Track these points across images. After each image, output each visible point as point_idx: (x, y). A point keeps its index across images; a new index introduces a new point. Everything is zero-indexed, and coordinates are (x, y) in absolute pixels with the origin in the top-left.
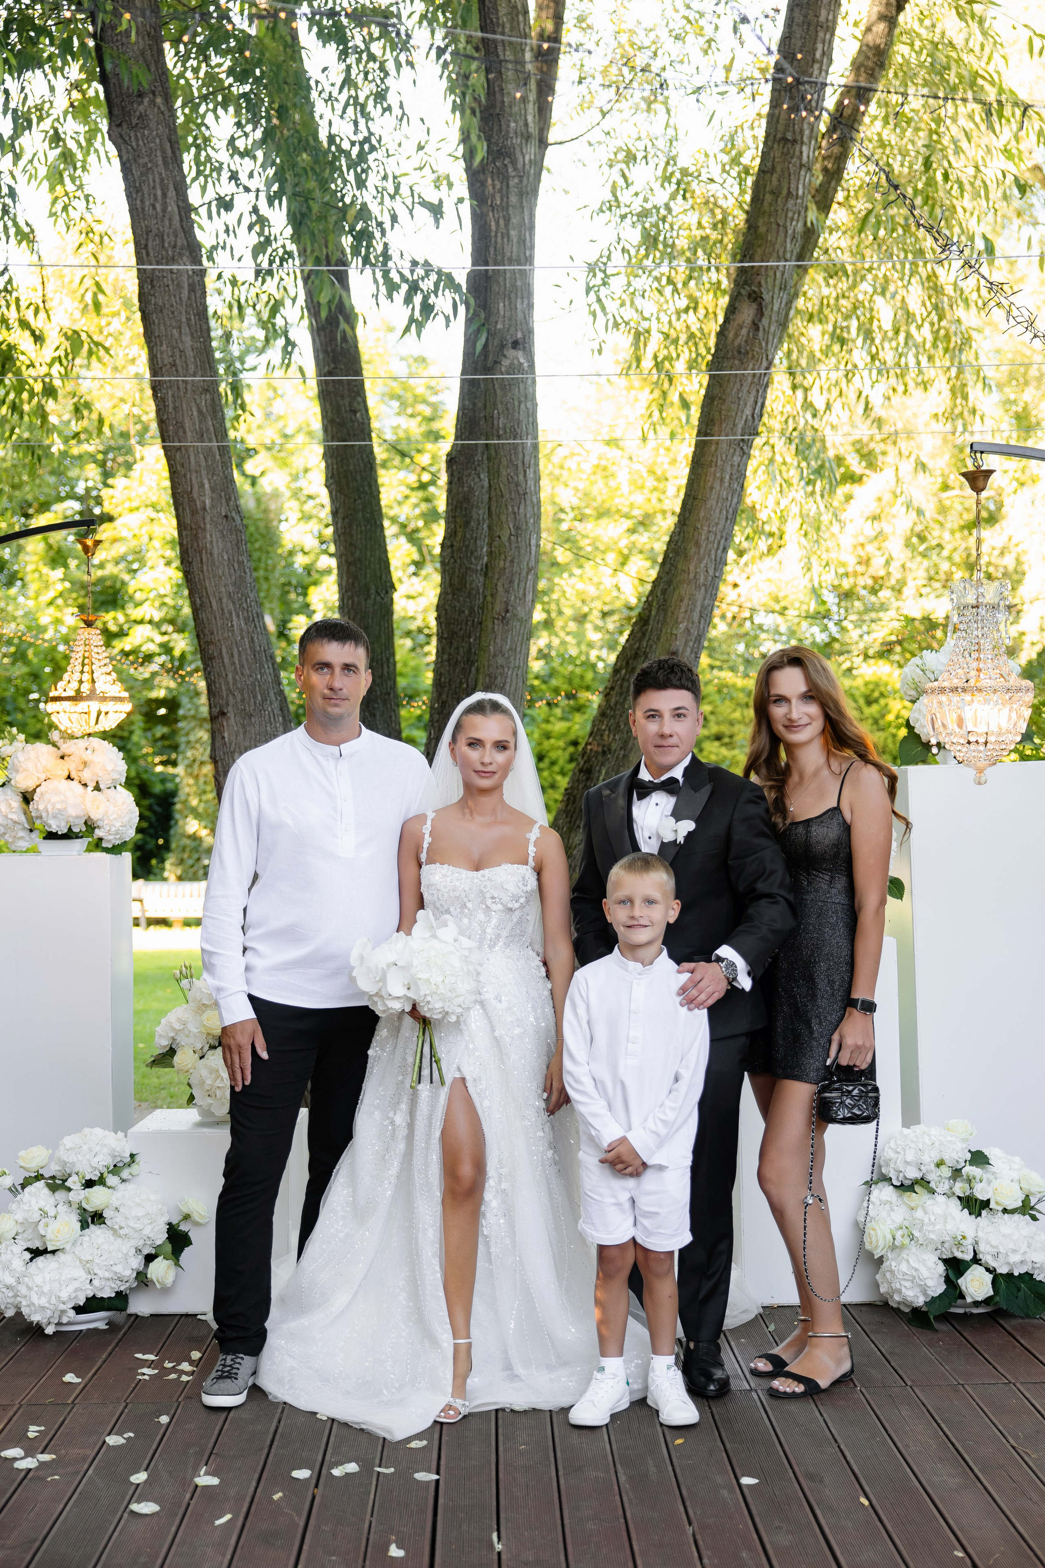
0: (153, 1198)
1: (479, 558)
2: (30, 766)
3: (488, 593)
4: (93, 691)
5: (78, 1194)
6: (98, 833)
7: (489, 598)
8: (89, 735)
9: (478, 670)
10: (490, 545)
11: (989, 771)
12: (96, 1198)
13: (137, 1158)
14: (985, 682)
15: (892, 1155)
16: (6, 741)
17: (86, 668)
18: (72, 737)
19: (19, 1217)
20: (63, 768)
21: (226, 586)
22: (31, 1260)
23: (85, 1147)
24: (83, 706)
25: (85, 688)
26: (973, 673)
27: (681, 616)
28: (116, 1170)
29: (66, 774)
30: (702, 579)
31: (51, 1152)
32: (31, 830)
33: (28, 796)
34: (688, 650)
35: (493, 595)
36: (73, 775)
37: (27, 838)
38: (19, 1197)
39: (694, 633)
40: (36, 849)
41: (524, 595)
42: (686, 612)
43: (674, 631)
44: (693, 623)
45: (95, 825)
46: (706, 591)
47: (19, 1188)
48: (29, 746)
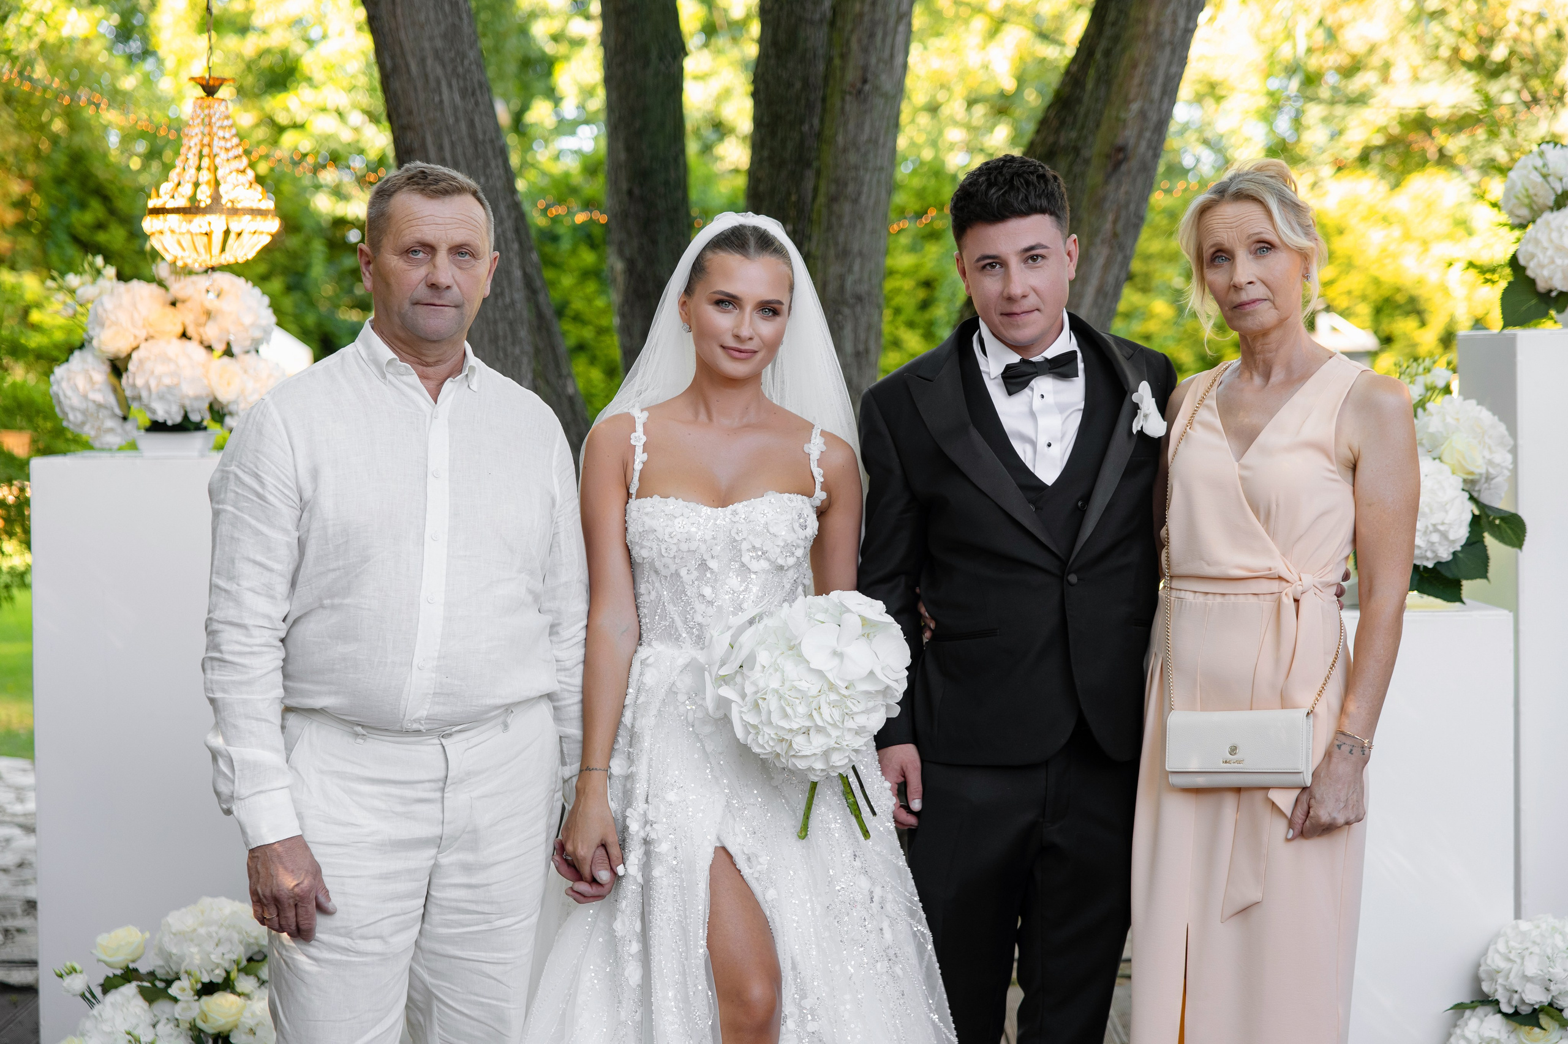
2: (123, 317)
3: (836, 52)
4: (216, 198)
5: (190, 1006)
6: (231, 421)
7: (837, 62)
8: (213, 269)
9: (818, 173)
12: (221, 1010)
15: (1503, 964)
16: (87, 278)
17: (205, 162)
18: (188, 271)
19: (96, 1042)
20: (174, 321)
21: (431, 39)
23: (202, 930)
24: (200, 223)
25: (204, 197)
27: (1133, 91)
28: (251, 964)
29: (180, 330)
30: (1167, 33)
31: (147, 935)
32: (125, 418)
33: (119, 364)
34: (1143, 144)
35: (843, 57)
36: (190, 332)
37: (119, 430)
38: (98, 1007)
39: (1154, 117)
40: (133, 446)
41: (892, 56)
42: (1141, 84)
43: (1123, 115)
44: (1152, 101)
45: (226, 410)
46: (1173, 51)
47: (98, 992)
48: (122, 286)
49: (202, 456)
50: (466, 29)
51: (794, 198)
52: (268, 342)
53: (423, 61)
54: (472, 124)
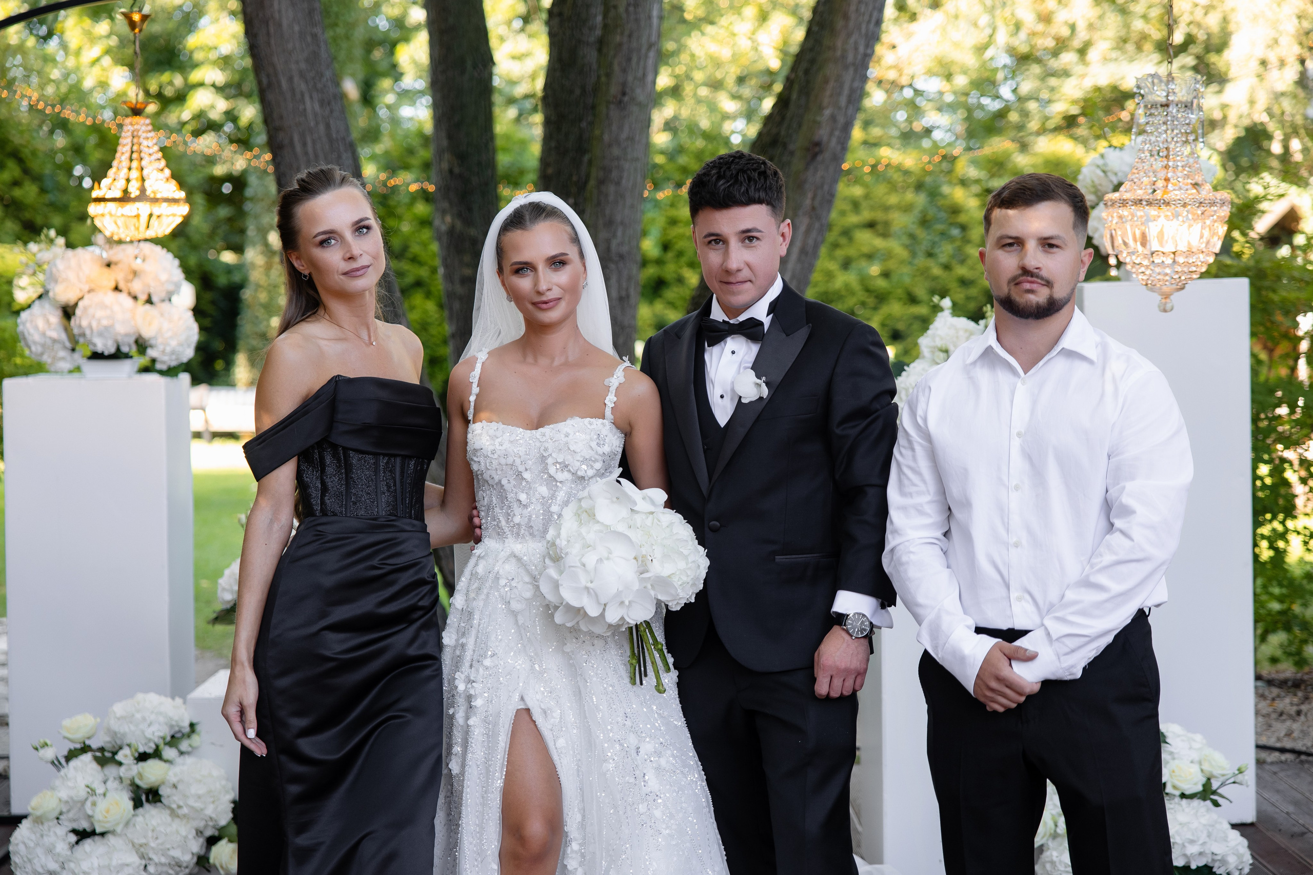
0: (215, 773)
1: (592, 29)
2: (71, 275)
3: (602, 72)
4: (143, 190)
5: (130, 769)
6: (151, 353)
7: (603, 79)
8: (139, 241)
9: (590, 162)
10: (605, 16)
11: (1176, 298)
12: (152, 773)
13: (198, 728)
14: (1175, 194)
16: (43, 245)
17: (135, 164)
18: (120, 242)
19: (64, 794)
21: (297, 62)
22: (77, 843)
23: (138, 716)
24: (130, 209)
25: (134, 189)
26: (1160, 184)
27: (826, 101)
28: (174, 740)
29: (113, 285)
30: (850, 58)
31: (98, 720)
32: (73, 350)
33: (70, 310)
34: (834, 141)
35: (608, 75)
36: (121, 286)
37: (69, 358)
38: (63, 772)
39: (841, 120)
40: (78, 369)
41: (644, 75)
42: (831, 96)
43: (818, 118)
44: (840, 108)
45: (147, 344)
46: (856, 71)
47: (63, 761)
48: (70, 252)
49: (130, 377)
50: (324, 55)
51: (575, 178)
52: (178, 293)
53: (290, 79)
54: (328, 126)
